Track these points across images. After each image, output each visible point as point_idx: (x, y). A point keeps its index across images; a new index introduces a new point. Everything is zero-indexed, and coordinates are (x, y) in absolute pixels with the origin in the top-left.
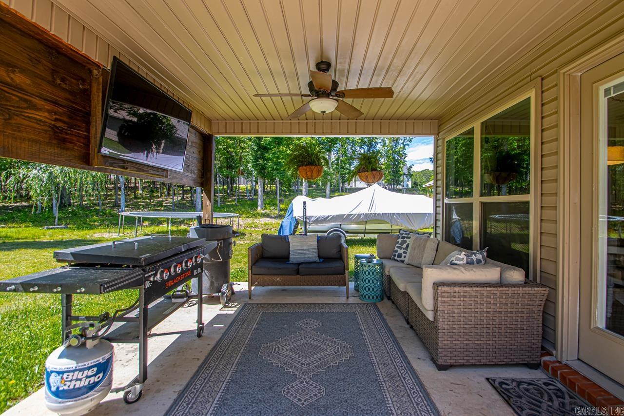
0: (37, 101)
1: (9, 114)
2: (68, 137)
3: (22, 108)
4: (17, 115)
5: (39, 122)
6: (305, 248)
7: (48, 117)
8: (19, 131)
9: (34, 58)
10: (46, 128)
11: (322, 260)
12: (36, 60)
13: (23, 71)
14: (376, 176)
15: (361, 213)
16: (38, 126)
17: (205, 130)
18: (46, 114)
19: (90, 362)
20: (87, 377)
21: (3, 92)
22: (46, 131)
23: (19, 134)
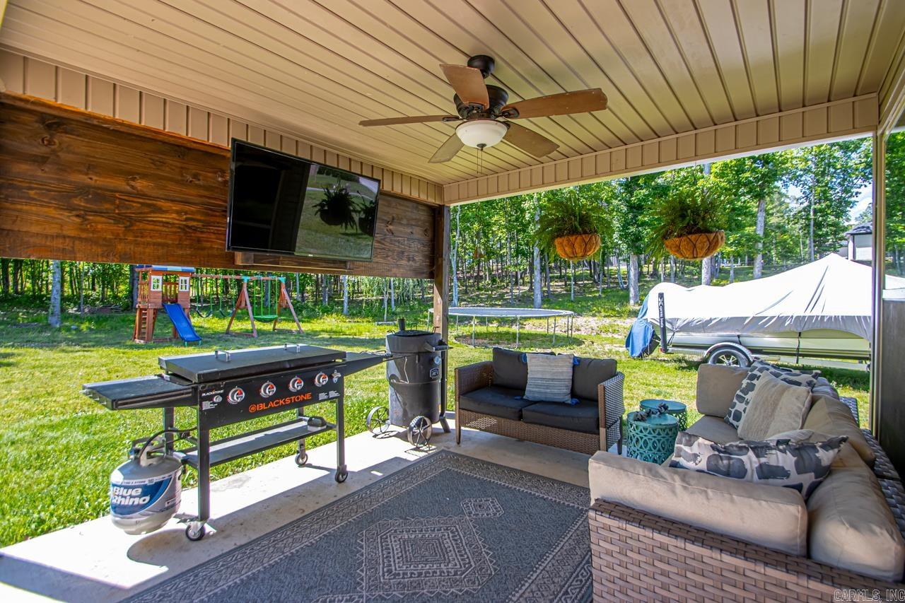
0: (162, 204)
1: (131, 222)
2: (204, 236)
3: (144, 213)
4: (140, 221)
5: (166, 224)
6: (548, 376)
7: (177, 218)
8: (142, 237)
9: (157, 161)
10: (174, 230)
11: (575, 400)
12: (160, 162)
13: (144, 176)
14: (698, 245)
15: (785, 315)
16: (164, 229)
17: (432, 200)
18: (174, 215)
19: (134, 481)
20: (131, 497)
21: (123, 201)
22: (175, 233)
23: (142, 240)
